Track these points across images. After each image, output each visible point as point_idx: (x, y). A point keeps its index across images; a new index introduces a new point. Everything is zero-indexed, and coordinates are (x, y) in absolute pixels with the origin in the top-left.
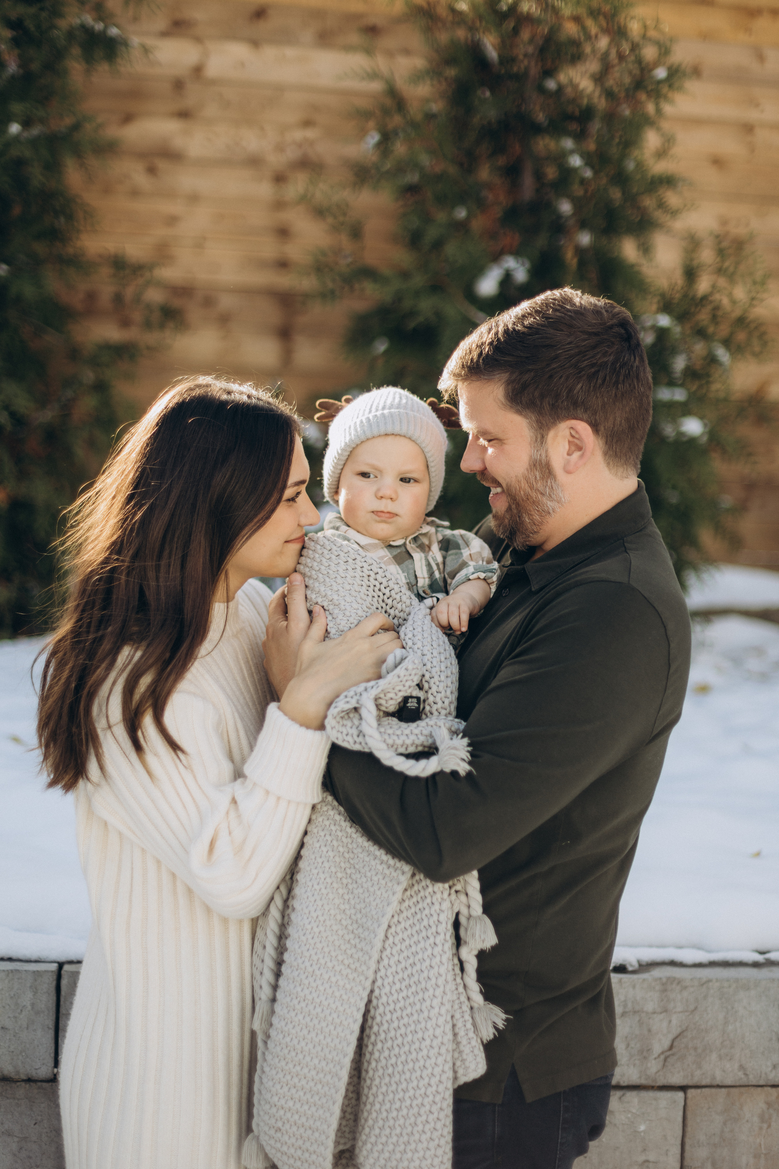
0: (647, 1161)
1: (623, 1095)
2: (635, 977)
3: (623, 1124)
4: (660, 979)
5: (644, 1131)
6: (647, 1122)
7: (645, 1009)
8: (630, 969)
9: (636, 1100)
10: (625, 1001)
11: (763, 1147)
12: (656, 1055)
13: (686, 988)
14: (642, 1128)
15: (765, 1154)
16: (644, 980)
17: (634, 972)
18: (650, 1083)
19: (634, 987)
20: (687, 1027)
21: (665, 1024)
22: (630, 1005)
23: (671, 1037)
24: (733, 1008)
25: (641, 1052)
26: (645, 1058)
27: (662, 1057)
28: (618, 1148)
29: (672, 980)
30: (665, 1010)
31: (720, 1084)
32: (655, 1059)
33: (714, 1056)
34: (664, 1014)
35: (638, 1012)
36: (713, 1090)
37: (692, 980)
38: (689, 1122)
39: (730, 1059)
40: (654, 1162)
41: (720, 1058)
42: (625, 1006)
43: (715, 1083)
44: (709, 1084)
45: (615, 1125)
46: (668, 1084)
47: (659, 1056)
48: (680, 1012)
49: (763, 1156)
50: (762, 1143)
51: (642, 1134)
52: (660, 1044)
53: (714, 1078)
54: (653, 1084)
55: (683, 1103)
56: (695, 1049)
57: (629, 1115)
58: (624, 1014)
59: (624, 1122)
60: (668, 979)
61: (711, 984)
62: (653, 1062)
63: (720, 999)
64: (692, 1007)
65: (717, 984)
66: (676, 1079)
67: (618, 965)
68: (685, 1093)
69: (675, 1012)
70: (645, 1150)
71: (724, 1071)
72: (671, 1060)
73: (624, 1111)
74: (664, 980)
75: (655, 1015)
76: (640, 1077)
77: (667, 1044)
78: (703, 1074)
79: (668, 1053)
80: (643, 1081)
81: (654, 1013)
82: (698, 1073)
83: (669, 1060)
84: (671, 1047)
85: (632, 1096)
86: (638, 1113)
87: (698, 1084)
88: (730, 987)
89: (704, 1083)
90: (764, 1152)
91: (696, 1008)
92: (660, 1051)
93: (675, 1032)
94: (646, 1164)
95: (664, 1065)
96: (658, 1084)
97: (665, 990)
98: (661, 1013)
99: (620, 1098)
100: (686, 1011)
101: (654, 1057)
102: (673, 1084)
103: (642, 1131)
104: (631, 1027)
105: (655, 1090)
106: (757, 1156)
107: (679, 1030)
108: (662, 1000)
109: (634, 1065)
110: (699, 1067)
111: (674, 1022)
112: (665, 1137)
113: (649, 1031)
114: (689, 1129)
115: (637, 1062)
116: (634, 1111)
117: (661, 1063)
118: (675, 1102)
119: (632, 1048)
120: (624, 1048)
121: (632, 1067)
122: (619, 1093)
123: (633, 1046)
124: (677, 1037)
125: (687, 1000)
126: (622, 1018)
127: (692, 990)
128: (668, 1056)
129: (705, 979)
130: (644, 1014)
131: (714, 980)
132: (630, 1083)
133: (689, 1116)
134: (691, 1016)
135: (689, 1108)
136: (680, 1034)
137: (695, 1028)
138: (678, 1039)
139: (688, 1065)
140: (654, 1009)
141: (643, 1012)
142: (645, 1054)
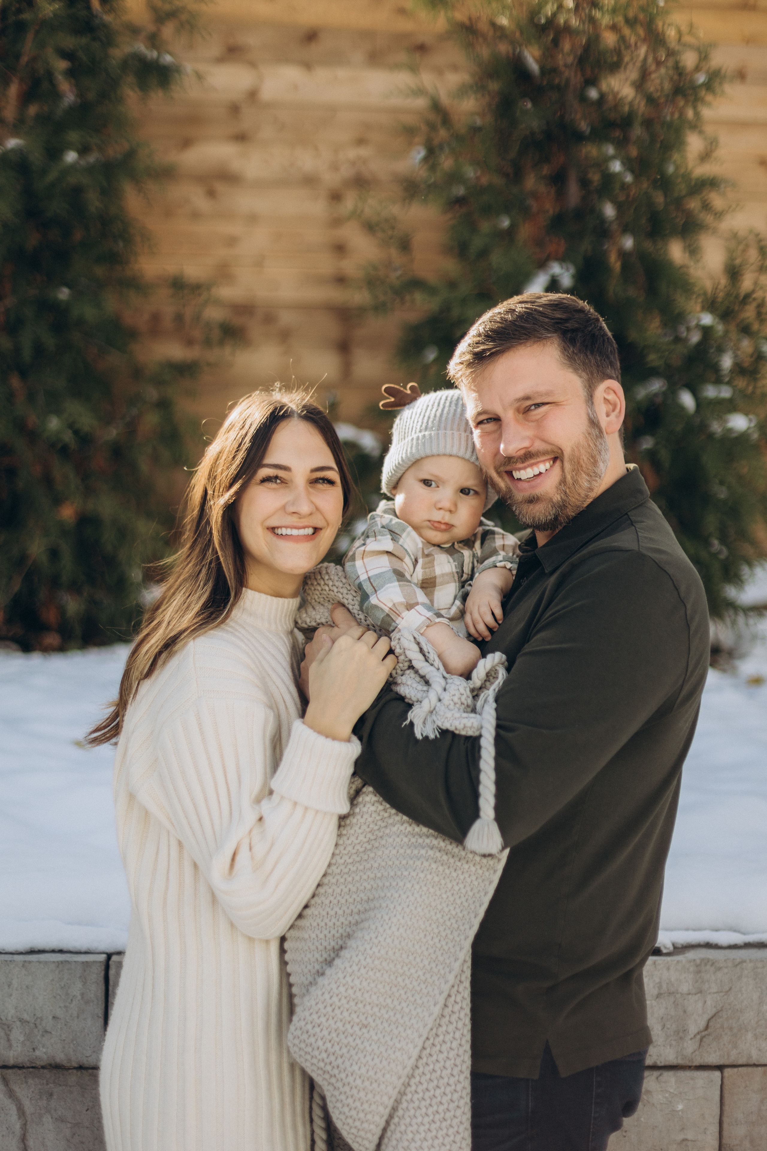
0: (686, 1140)
1: (660, 1075)
2: (669, 959)
3: (661, 1104)
4: (694, 960)
5: (682, 1111)
6: (685, 1101)
7: (680, 990)
8: (665, 951)
9: (673, 1080)
10: (660, 983)
12: (692, 1036)
13: (720, 969)
14: (680, 1107)
16: (678, 962)
17: (669, 954)
18: (687, 1063)
19: (668, 969)
20: (723, 1006)
21: (700, 1005)
22: (664, 987)
23: (706, 1017)
25: (677, 1032)
26: (681, 1038)
27: (698, 1037)
28: (656, 1127)
29: (706, 961)
30: (700, 991)
31: (757, 1063)
32: (691, 1039)
33: (750, 1036)
34: (699, 995)
35: (673, 993)
36: (750, 1069)
37: (725, 961)
38: (727, 1101)
40: (692, 1141)
41: (756, 1037)
42: (660, 987)
43: (751, 1063)
44: (745, 1063)
45: (653, 1104)
46: (705, 1064)
47: (695, 1036)
48: (714, 993)
51: (680, 1113)
52: (695, 1026)
53: (751, 1056)
54: (690, 1064)
55: (720, 1082)
56: (731, 1029)
57: (667, 1095)
58: (659, 996)
59: (661, 1102)
60: (702, 960)
61: (744, 964)
62: (689, 1042)
63: (755, 979)
64: (726, 988)
65: (751, 965)
66: (712, 1059)
68: (722, 1073)
69: (710, 993)
70: (683, 1129)
71: (760, 1050)
72: (707, 1040)
73: (661, 1091)
74: (698, 962)
75: (690, 996)
76: (677, 1058)
77: (702, 1024)
78: (739, 1053)
79: (703, 1034)
80: (680, 1062)
81: (689, 994)
83: (705, 1039)
84: (707, 1027)
85: (668, 1075)
86: (675, 1093)
87: (735, 1063)
88: (763, 967)
89: (740, 1062)
91: (730, 989)
92: (696, 1032)
93: (710, 1012)
94: (685, 1142)
95: (700, 1045)
96: (694, 1064)
97: (699, 972)
98: (696, 994)
99: (657, 1078)
100: (721, 992)
101: (690, 1037)
102: (710, 1063)
103: (680, 1110)
104: (666, 1008)
105: (692, 1070)
107: (714, 1010)
108: (697, 982)
109: (670, 1046)
110: (735, 1046)
111: (709, 1003)
112: (703, 1116)
113: (685, 1012)
114: (726, 1108)
115: (674, 1043)
116: (672, 1091)
117: (697, 1044)
118: (712, 1081)
119: (668, 1029)
120: (660, 1029)
121: (668, 1047)
122: (656, 1073)
123: (669, 1026)
124: (712, 1017)
125: (721, 981)
126: (657, 1000)
127: (726, 970)
128: (704, 1037)
129: (738, 960)
130: (680, 995)
131: (748, 961)
132: (667, 1063)
133: (726, 1095)
134: (726, 997)
135: (726, 1088)
136: (715, 1015)
137: (730, 1009)
138: (714, 1019)
139: (724, 1045)
140: (689, 990)
141: (678, 993)
142: (681, 1034)
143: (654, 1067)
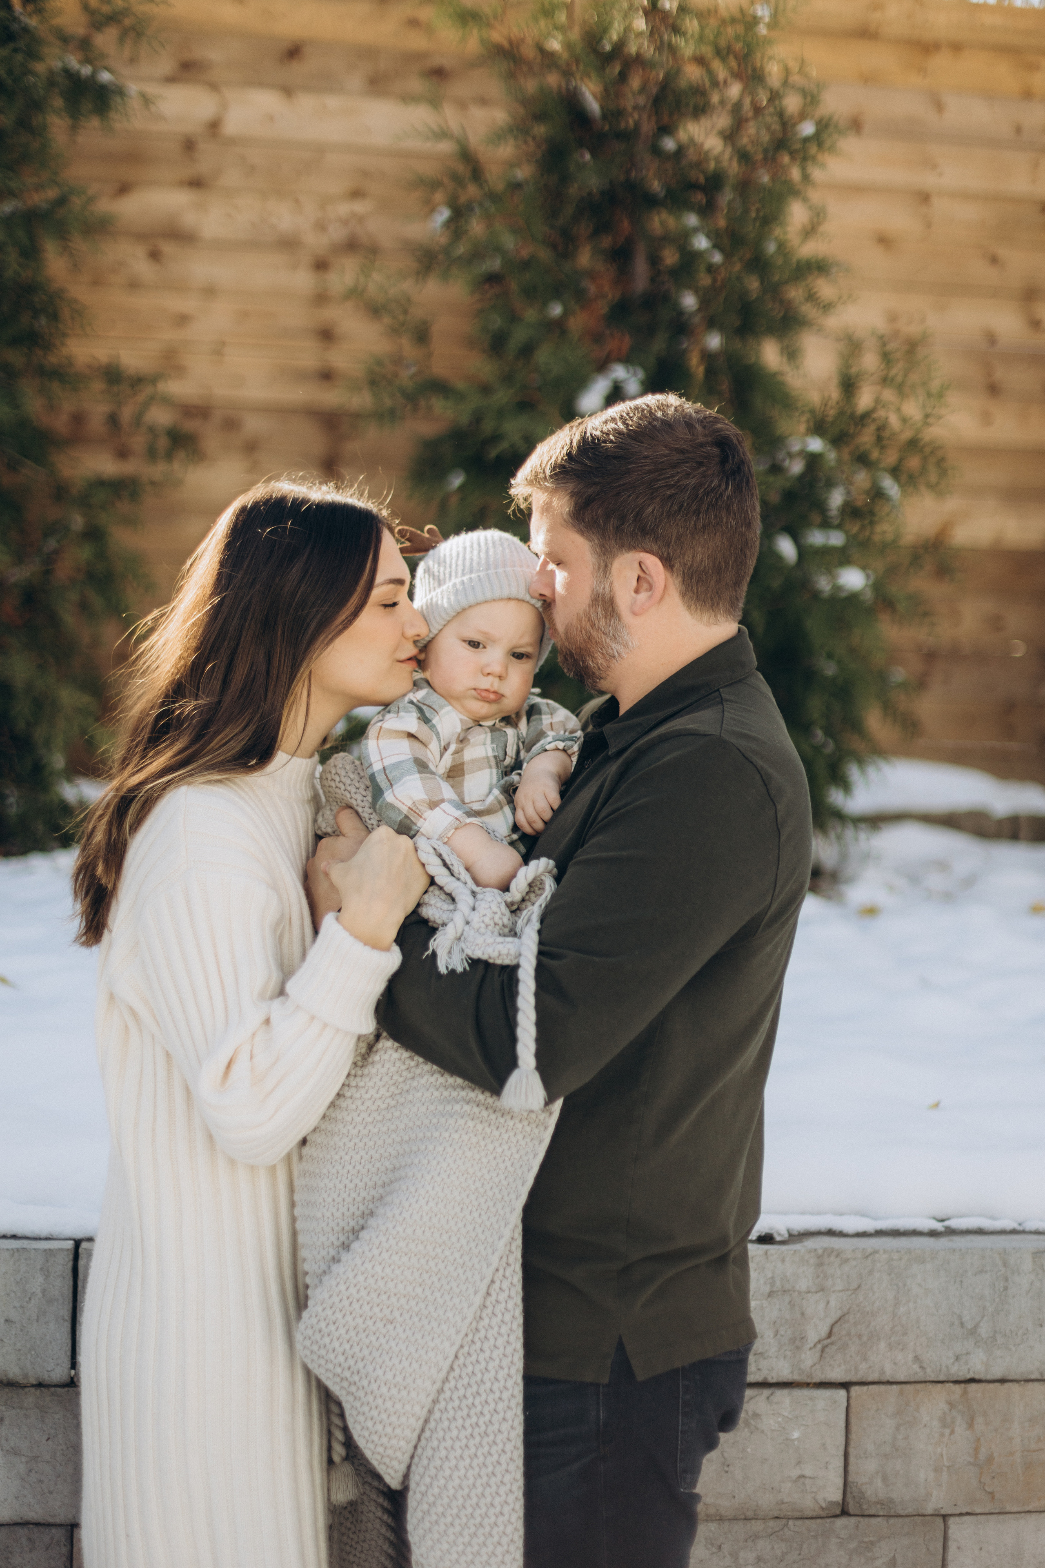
0: (803, 1476)
1: (772, 1394)
2: (783, 1248)
3: (772, 1430)
4: (815, 1250)
6: (803, 1428)
7: (797, 1288)
8: (778, 1238)
9: (787, 1401)
10: (772, 1278)
11: (945, 1458)
12: (812, 1345)
13: (847, 1260)
14: (796, 1435)
15: (948, 1467)
16: (795, 1251)
17: (783, 1243)
18: (804, 1378)
19: (783, 1261)
20: (850, 1308)
21: (822, 1306)
22: (778, 1283)
23: (829, 1321)
24: (905, 1285)
25: (792, 1340)
26: (798, 1348)
27: (819, 1346)
28: (766, 1460)
29: (828, 1252)
30: (823, 1290)
31: (891, 1380)
32: (810, 1349)
33: (883, 1345)
34: (821, 1293)
35: (789, 1291)
36: (883, 1388)
37: (853, 1251)
38: (854, 1428)
39: (903, 1349)
40: (810, 1478)
41: (890, 1347)
42: (773, 1284)
43: (885, 1379)
44: (876, 1380)
45: (763, 1432)
46: (827, 1381)
47: (815, 1345)
48: (839, 1291)
49: (945, 1469)
50: (944, 1453)
51: (796, 1443)
52: (815, 1331)
53: (883, 1372)
54: (809, 1381)
55: (845, 1404)
56: (860, 1336)
57: (780, 1419)
58: (771, 1294)
59: (773, 1428)
60: (825, 1250)
61: (877, 1255)
62: (808, 1353)
63: (889, 1274)
64: (854, 1285)
65: (885, 1256)
66: (837, 1374)
67: (763, 1234)
68: (848, 1392)
69: (834, 1292)
70: (799, 1463)
71: (895, 1364)
72: (830, 1351)
73: (773, 1414)
74: (820, 1252)
75: (810, 1295)
76: (792, 1372)
77: (824, 1330)
78: (870, 1367)
79: (826, 1342)
80: (796, 1377)
81: (809, 1292)
82: (863, 1366)
83: (827, 1350)
84: (830, 1334)
85: (781, 1395)
86: (790, 1416)
87: (864, 1380)
88: (900, 1259)
89: (870, 1379)
90: (946, 1464)
91: (859, 1287)
92: (817, 1340)
93: (834, 1315)
94: (802, 1480)
95: (821, 1356)
96: (814, 1381)
97: (822, 1264)
98: (816, 1292)
99: (768, 1398)
100: (848, 1290)
101: (808, 1346)
102: (833, 1380)
103: (797, 1439)
104: (780, 1310)
105: (811, 1388)
106: (937, 1470)
107: (839, 1314)
108: (818, 1277)
109: (785, 1357)
110: (865, 1359)
111: (833, 1303)
112: (824, 1446)
113: (803, 1314)
114: (853, 1436)
115: (789, 1353)
116: (786, 1414)
117: (818, 1355)
118: (835, 1402)
119: (782, 1336)
120: (772, 1336)
121: (782, 1359)
122: (766, 1392)
123: (783, 1333)
124: (836, 1322)
125: (848, 1276)
126: (769, 1299)
127: (854, 1263)
128: (827, 1346)
129: (869, 1251)
130: (796, 1293)
131: (881, 1252)
132: (780, 1380)
133: (853, 1420)
134: (853, 1296)
135: (853, 1410)
136: (840, 1319)
137: (859, 1311)
138: (839, 1324)
139: (851, 1356)
140: (808, 1287)
141: (794, 1291)
142: (797, 1343)
143: (764, 1385)
